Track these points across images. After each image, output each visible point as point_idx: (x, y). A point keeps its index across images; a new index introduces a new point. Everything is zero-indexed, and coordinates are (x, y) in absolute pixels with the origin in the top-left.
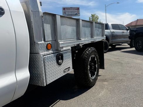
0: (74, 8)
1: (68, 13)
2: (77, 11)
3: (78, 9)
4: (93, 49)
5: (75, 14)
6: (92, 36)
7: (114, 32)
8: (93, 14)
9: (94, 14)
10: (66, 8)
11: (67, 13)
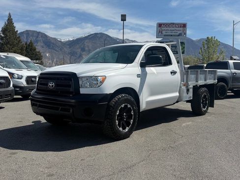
0: (178, 24)
1: (166, 33)
2: (181, 29)
3: (184, 26)
4: (206, 89)
5: (178, 34)
6: (205, 80)
7: (236, 74)
8: (210, 37)
9: (212, 37)
10: (164, 24)
11: (164, 32)
